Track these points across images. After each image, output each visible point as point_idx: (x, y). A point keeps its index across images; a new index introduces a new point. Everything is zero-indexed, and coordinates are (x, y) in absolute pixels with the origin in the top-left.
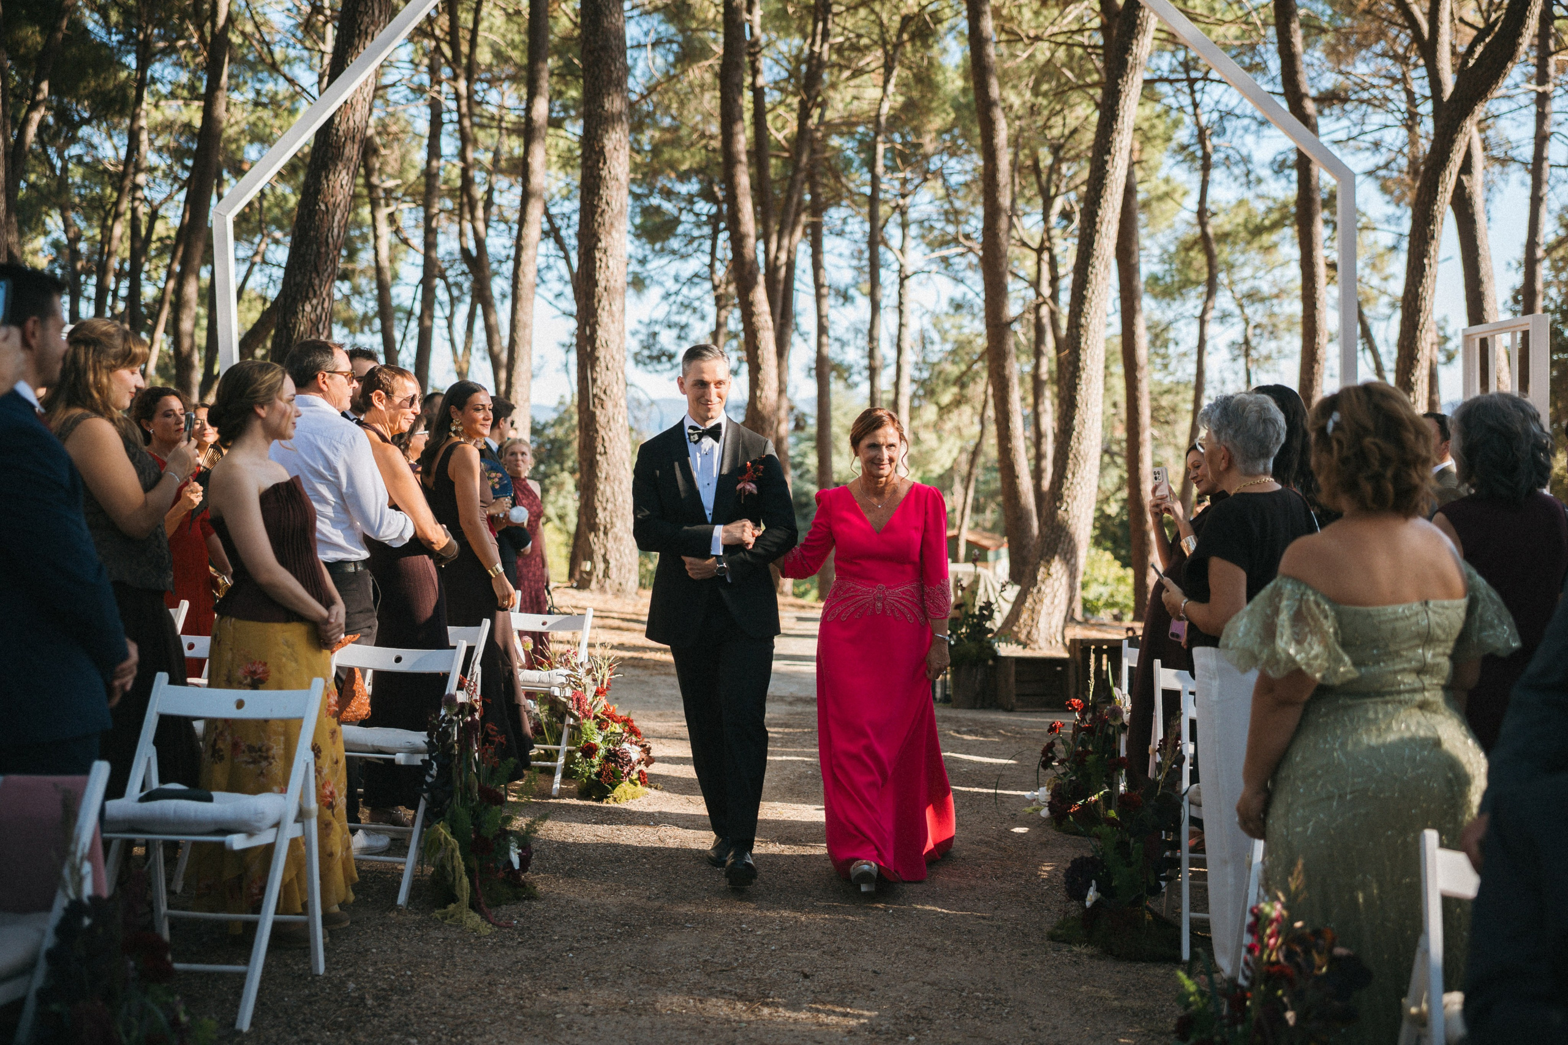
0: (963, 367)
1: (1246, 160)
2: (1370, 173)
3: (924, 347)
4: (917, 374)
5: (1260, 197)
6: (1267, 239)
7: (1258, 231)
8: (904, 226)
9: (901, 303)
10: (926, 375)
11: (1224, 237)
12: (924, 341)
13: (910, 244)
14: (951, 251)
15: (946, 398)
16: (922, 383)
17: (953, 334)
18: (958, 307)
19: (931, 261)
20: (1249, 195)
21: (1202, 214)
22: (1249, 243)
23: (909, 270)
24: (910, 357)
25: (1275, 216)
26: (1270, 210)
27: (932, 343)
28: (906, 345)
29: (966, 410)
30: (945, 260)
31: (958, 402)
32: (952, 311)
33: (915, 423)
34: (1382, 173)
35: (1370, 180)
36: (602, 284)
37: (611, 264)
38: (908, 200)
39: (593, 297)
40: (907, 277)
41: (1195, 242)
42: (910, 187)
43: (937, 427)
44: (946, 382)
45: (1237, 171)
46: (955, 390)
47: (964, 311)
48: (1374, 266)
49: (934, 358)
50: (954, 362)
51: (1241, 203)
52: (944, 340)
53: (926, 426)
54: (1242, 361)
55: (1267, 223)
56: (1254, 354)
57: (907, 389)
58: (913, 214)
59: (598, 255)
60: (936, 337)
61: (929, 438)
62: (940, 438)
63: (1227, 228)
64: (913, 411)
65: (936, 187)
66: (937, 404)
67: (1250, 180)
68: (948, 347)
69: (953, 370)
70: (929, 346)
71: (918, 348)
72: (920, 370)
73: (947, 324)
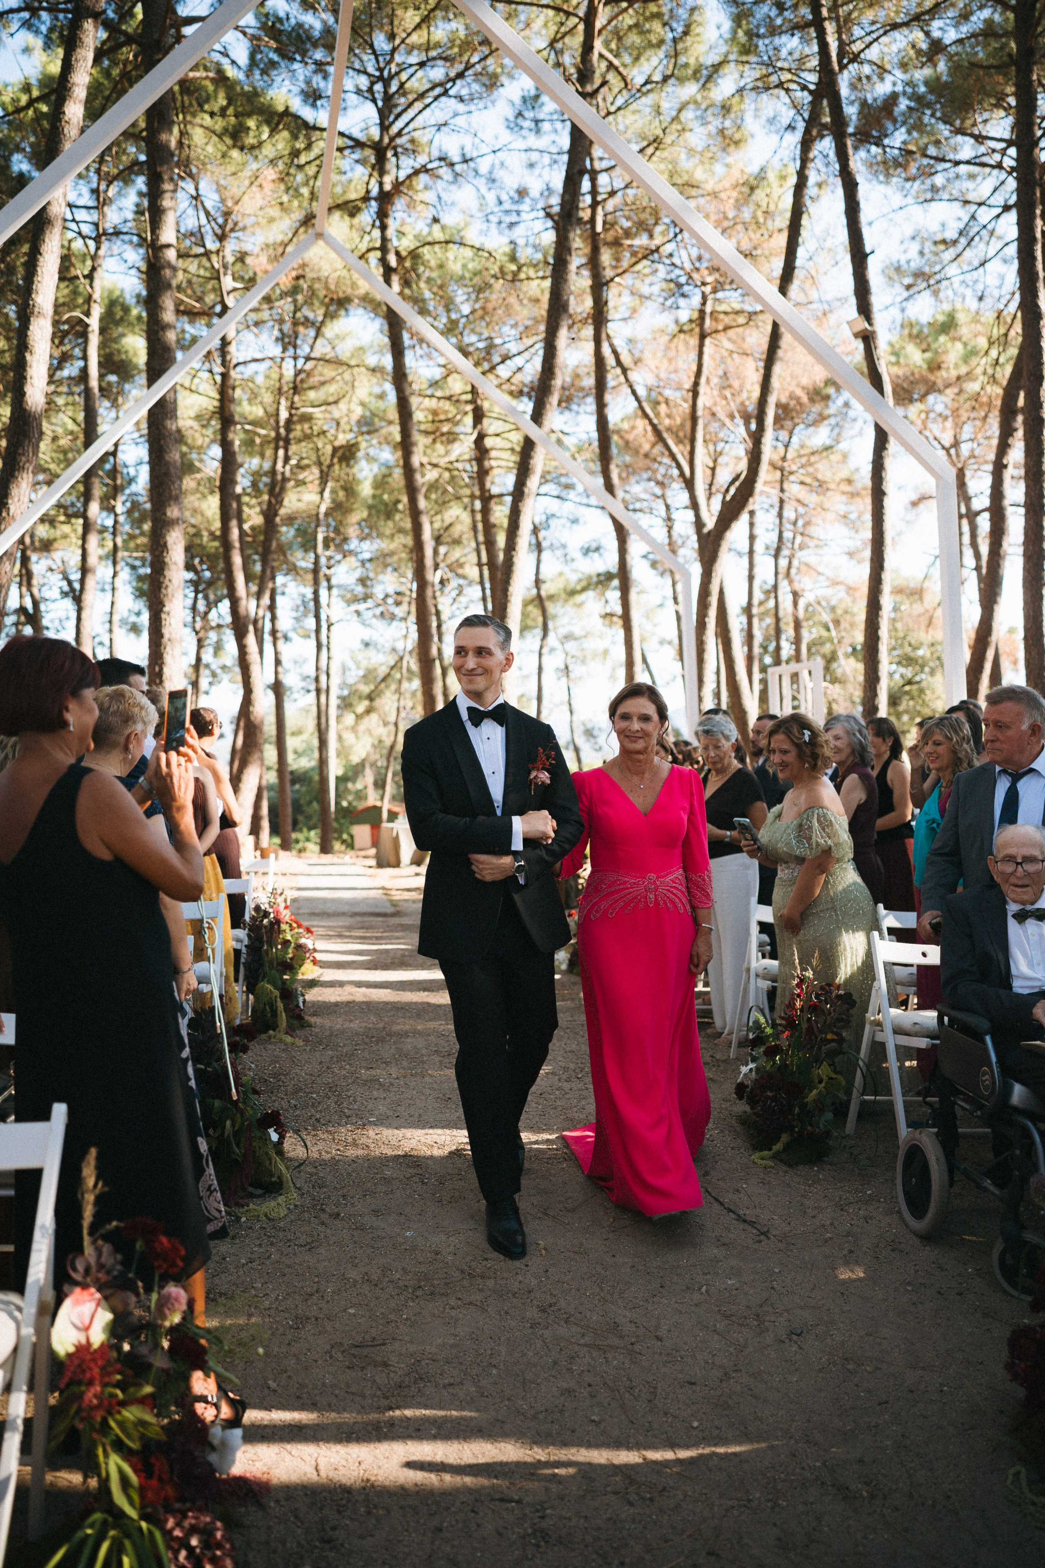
0: (372, 687)
1: (564, 546)
2: (645, 557)
3: (344, 672)
4: (340, 693)
5: (575, 571)
6: (579, 598)
7: (572, 593)
8: (330, 588)
9: (330, 642)
10: (346, 693)
11: (551, 597)
12: (344, 669)
13: (334, 600)
14: (362, 607)
15: (361, 708)
16: (342, 698)
17: (364, 664)
18: (367, 645)
19: (347, 613)
20: (566, 570)
21: (538, 582)
22: (566, 601)
23: (333, 620)
24: (335, 681)
25: (584, 583)
26: (580, 580)
27: (350, 670)
28: (331, 672)
29: (374, 717)
30: (358, 613)
31: (368, 711)
32: (362, 647)
34: (651, 556)
35: (644, 561)
38: (332, 570)
40: (334, 624)
41: (532, 601)
42: (332, 562)
43: (354, 729)
44: (360, 698)
45: (559, 553)
46: (366, 703)
47: (371, 648)
48: (648, 617)
49: (351, 680)
50: (366, 684)
51: (561, 574)
52: (358, 668)
53: (346, 729)
54: (564, 679)
55: (579, 588)
56: (572, 675)
57: (334, 702)
58: (334, 581)
60: (352, 665)
61: (349, 737)
62: (357, 737)
63: (552, 591)
64: (339, 718)
65: (352, 561)
66: (355, 713)
67: (567, 559)
68: (361, 673)
69: (366, 689)
70: (348, 673)
71: (341, 674)
72: (342, 690)
73: (360, 657)
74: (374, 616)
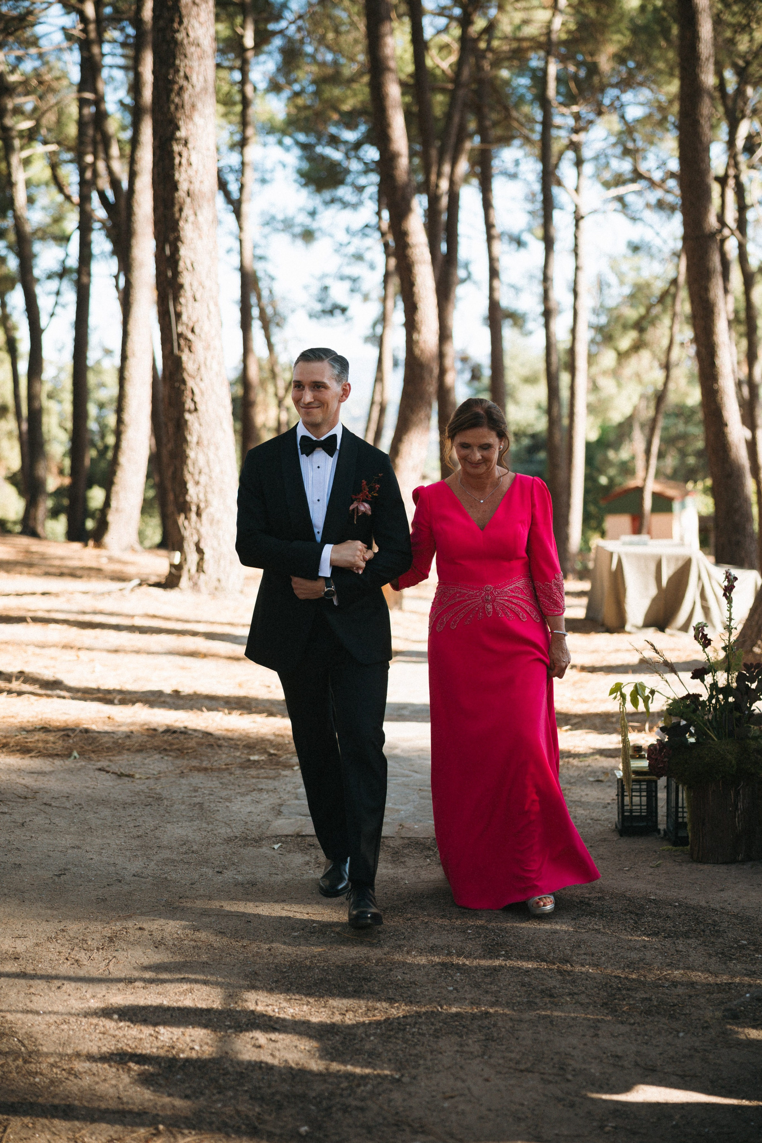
0: (642, 311)
3: (601, 290)
4: (595, 320)
8: (579, 163)
9: (576, 245)
10: (603, 320)
12: (601, 285)
13: (586, 183)
14: (627, 190)
15: (625, 342)
16: (600, 329)
17: (631, 277)
18: (636, 248)
19: (606, 201)
23: (583, 211)
24: (587, 301)
27: (609, 286)
28: (582, 289)
29: (645, 355)
30: (620, 199)
31: (637, 347)
32: (629, 253)
33: (594, 370)
38: (583, 136)
40: (582, 218)
42: (584, 122)
43: (615, 373)
44: (625, 327)
46: (633, 335)
47: (641, 254)
49: (611, 303)
50: (632, 306)
52: (622, 283)
53: (604, 373)
57: (585, 335)
58: (587, 153)
60: (613, 279)
61: (607, 385)
62: (619, 385)
64: (591, 358)
65: (611, 121)
66: (616, 349)
68: (627, 290)
69: (632, 314)
70: (606, 291)
71: (595, 290)
72: (598, 315)
73: (625, 267)
74: (648, 205)
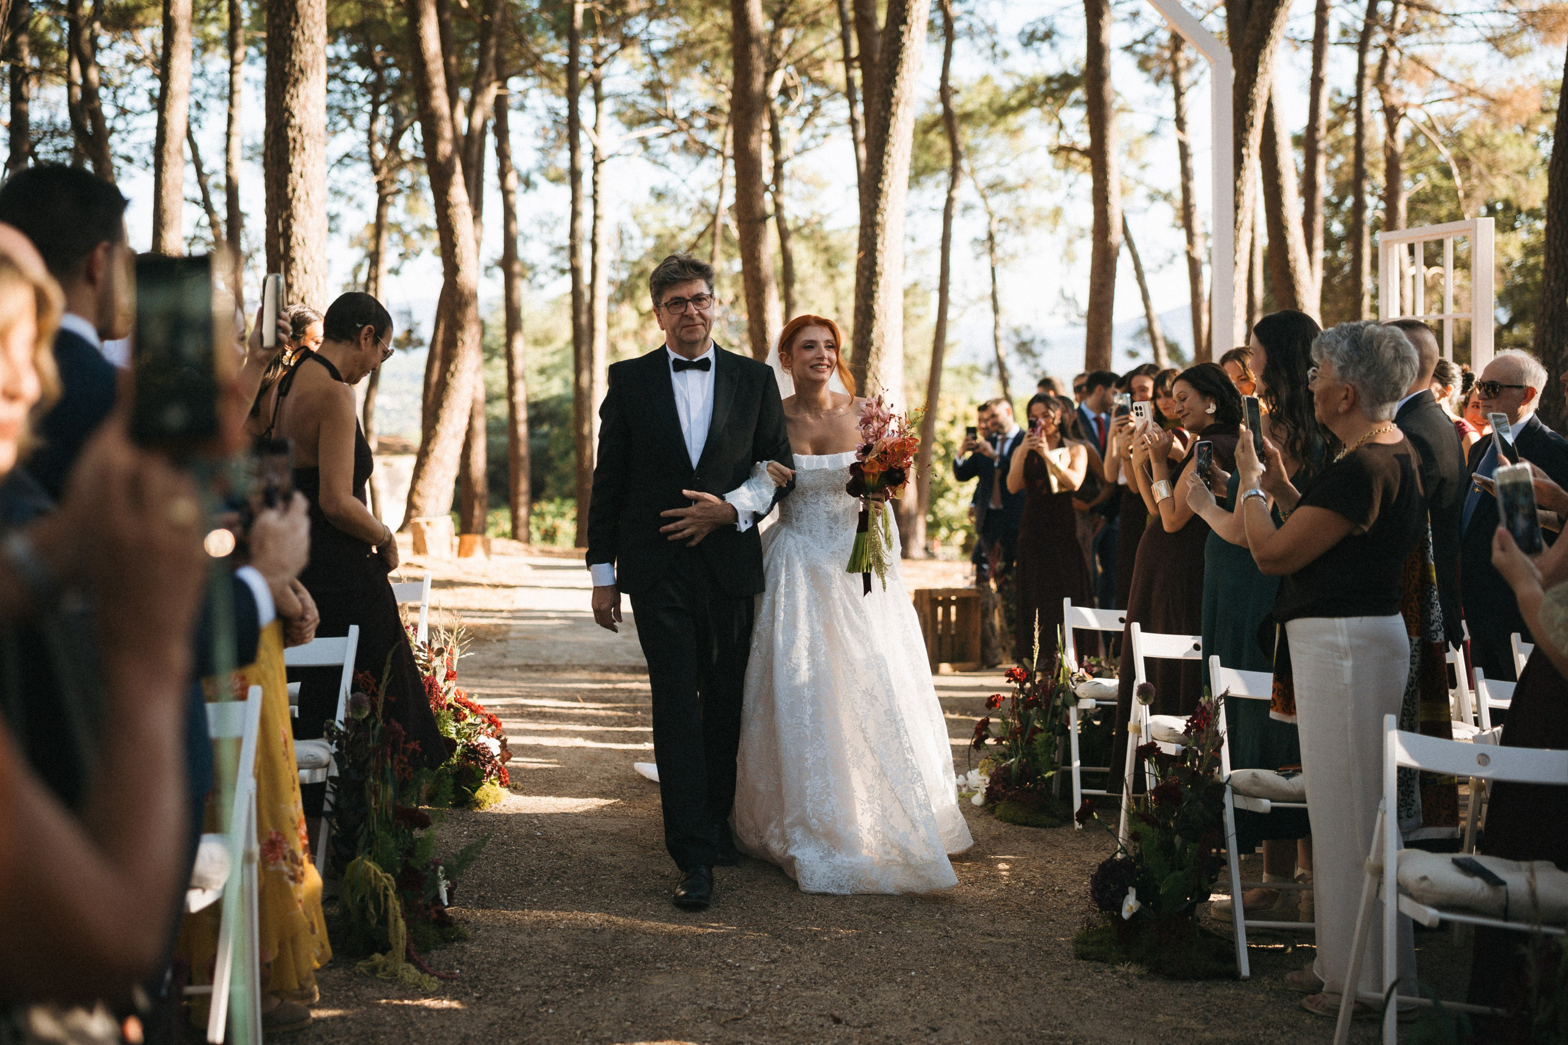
1: (991, 30)
2: (1128, 48)
3: (622, 241)
4: (614, 275)
5: (1007, 73)
6: (1014, 121)
7: (1004, 111)
8: (598, 99)
9: (595, 192)
10: (624, 275)
11: (967, 117)
12: (622, 236)
13: (605, 120)
14: (649, 131)
16: (619, 285)
17: (655, 228)
18: (659, 196)
19: (627, 143)
20: (994, 71)
21: (945, 92)
22: (993, 125)
23: (603, 153)
24: (606, 255)
25: (1023, 94)
26: (1018, 89)
27: (631, 238)
28: (601, 240)
30: (644, 142)
32: (653, 201)
33: (614, 331)
34: (1140, 48)
35: (1127, 55)
36: (297, 168)
37: (307, 145)
38: (603, 69)
39: (286, 185)
40: (602, 161)
41: (935, 124)
42: (605, 54)
45: (983, 42)
47: (667, 202)
48: (1130, 153)
49: (633, 256)
51: (985, 79)
52: (645, 235)
53: (625, 335)
54: (986, 260)
55: (1014, 102)
56: (999, 252)
57: (604, 291)
58: (606, 88)
59: (291, 134)
60: (635, 231)
63: (969, 107)
65: (635, 53)
66: (638, 310)
67: (997, 53)
68: (650, 243)
70: (627, 243)
71: (615, 244)
72: (618, 270)
73: (648, 218)
74: (673, 148)
